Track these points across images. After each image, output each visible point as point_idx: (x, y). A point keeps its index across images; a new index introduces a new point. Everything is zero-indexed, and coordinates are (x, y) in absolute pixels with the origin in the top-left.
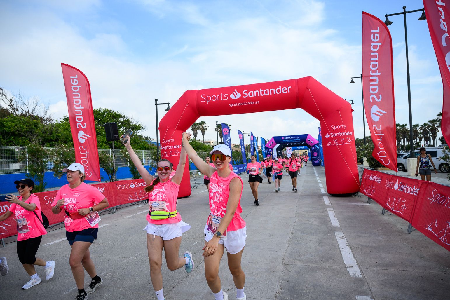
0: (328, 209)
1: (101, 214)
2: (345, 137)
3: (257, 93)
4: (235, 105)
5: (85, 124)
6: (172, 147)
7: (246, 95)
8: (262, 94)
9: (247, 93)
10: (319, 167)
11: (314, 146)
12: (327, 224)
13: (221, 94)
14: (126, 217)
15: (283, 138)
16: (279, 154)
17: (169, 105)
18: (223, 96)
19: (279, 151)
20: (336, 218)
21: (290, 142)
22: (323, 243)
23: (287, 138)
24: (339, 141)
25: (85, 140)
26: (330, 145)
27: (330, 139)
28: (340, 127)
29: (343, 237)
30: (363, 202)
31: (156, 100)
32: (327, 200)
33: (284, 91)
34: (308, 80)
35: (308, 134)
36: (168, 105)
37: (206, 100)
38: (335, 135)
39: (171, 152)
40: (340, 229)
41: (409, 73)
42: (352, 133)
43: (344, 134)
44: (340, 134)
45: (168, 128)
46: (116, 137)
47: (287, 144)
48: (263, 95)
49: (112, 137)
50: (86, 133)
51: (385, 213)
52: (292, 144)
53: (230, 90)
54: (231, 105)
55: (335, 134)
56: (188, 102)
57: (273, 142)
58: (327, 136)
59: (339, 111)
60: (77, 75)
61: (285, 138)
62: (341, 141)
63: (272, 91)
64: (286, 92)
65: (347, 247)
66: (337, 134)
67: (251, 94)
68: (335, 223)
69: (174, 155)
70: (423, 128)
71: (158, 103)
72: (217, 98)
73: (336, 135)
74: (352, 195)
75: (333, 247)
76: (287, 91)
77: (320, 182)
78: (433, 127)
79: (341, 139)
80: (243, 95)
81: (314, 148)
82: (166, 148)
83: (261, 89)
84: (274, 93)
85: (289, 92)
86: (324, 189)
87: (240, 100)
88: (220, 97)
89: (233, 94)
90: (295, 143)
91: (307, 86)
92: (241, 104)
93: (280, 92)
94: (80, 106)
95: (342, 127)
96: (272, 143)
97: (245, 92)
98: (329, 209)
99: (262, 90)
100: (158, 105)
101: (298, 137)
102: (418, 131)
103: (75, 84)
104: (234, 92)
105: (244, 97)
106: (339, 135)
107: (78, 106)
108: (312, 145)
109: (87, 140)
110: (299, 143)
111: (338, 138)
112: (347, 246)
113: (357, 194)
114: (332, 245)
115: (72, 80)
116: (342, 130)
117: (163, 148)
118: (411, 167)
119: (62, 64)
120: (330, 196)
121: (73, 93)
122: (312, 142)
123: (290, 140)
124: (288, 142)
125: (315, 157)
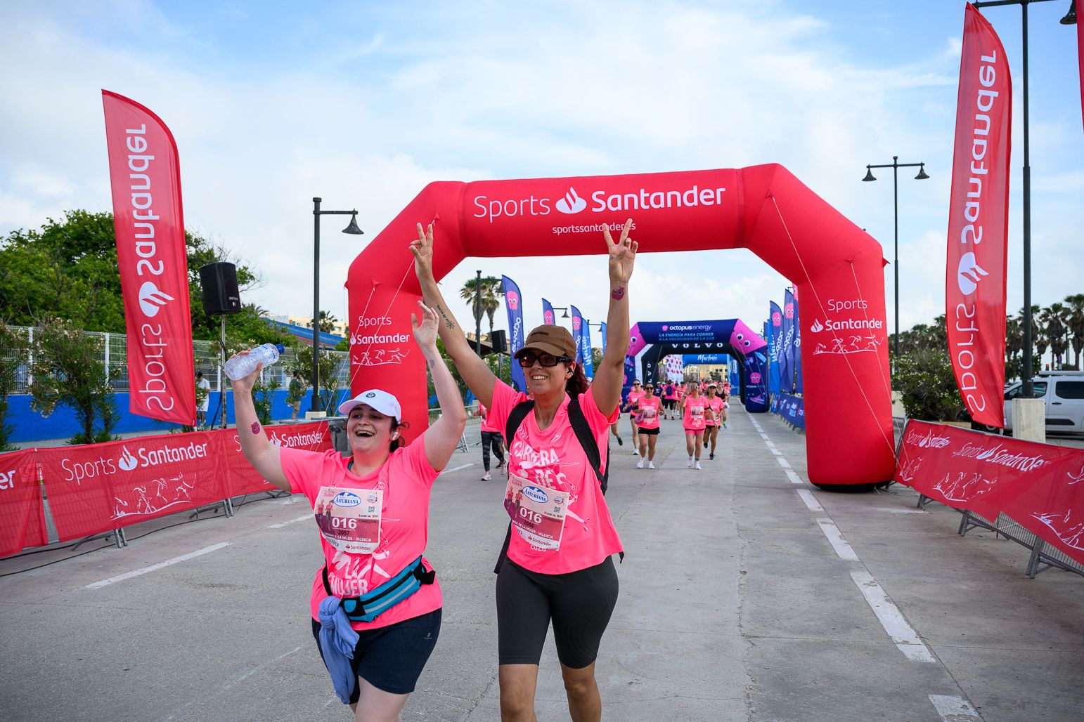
0: (818, 520)
1: (195, 518)
2: (864, 332)
3: (631, 200)
4: (568, 230)
5: (161, 263)
6: (385, 339)
7: (600, 206)
8: (646, 204)
9: (605, 198)
10: (763, 414)
11: (752, 354)
12: (825, 555)
13: (532, 197)
14: (272, 527)
15: (665, 328)
16: (650, 374)
17: (354, 217)
18: (536, 205)
19: (649, 366)
20: (846, 542)
21: (685, 339)
22: (826, 594)
23: (677, 328)
24: (847, 344)
25: (158, 308)
26: (822, 352)
27: (826, 337)
28: (852, 305)
29: (872, 582)
30: (908, 507)
31: (317, 201)
32: (811, 500)
33: (706, 200)
34: (770, 172)
35: (737, 320)
36: (352, 215)
37: (488, 211)
38: (837, 326)
39: (382, 352)
40: (861, 565)
41: (1030, 165)
42: (881, 322)
43: (860, 324)
44: (850, 324)
45: (376, 285)
46: (234, 304)
47: (675, 346)
48: (647, 207)
49: (224, 303)
50: (161, 289)
51: (966, 531)
52: (688, 345)
53: (558, 187)
54: (557, 231)
55: (839, 323)
56: (437, 216)
57: (638, 337)
58: (817, 328)
59: (850, 262)
60: (143, 126)
61: (672, 328)
62: (852, 344)
63: (674, 197)
64: (712, 203)
65: (888, 604)
66: (843, 323)
67: (614, 203)
68: (845, 552)
69: (389, 362)
70: (1050, 317)
71: (322, 209)
72: (519, 207)
73: (840, 325)
74: (875, 488)
75: (852, 602)
76: (715, 199)
77: (780, 454)
78: (1078, 316)
79: (854, 339)
80: (591, 204)
81: (751, 360)
82: (366, 340)
83: (642, 191)
84: (679, 204)
85: (719, 202)
86: (795, 473)
87: (585, 217)
88: (527, 205)
89: (564, 199)
90: (696, 345)
91: (768, 190)
92: (587, 229)
93: (696, 203)
94: (150, 212)
95: (856, 304)
96: (634, 340)
97: (598, 196)
98: (822, 520)
99: (645, 192)
100: (322, 216)
101: (709, 328)
102: (1037, 324)
103: (137, 150)
104: (568, 195)
105: (594, 210)
106: (847, 328)
107: (144, 213)
108: (748, 352)
109: (164, 310)
110: (707, 344)
111: (846, 334)
112: (887, 601)
113: (887, 487)
114: (849, 599)
115: (129, 139)
116: (857, 314)
117: (358, 341)
118: (1021, 422)
119: (105, 92)
120: (817, 490)
121: (132, 176)
122: (747, 341)
123: (685, 334)
124: (680, 339)
125: (755, 386)
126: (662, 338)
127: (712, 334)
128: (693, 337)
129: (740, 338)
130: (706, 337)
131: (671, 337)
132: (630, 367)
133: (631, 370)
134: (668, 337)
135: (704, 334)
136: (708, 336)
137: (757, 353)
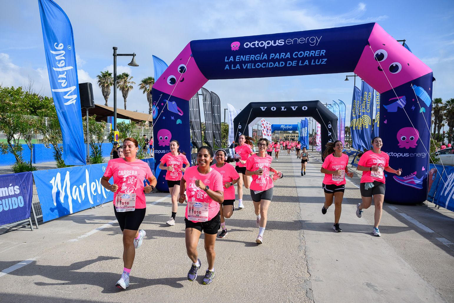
15: (235, 46)
19: (240, 127)
90: (283, 108)
101: (318, 40)
122: (394, 64)
123: (272, 56)
124: (261, 65)
125: (406, 155)
126: (230, 64)
127: (323, 52)
128: (286, 60)
129: (381, 57)
130: (310, 59)
131: (245, 62)
132: (177, 117)
133: (179, 121)
134: (241, 63)
135: (306, 54)
136: (315, 58)
137: (414, 87)
